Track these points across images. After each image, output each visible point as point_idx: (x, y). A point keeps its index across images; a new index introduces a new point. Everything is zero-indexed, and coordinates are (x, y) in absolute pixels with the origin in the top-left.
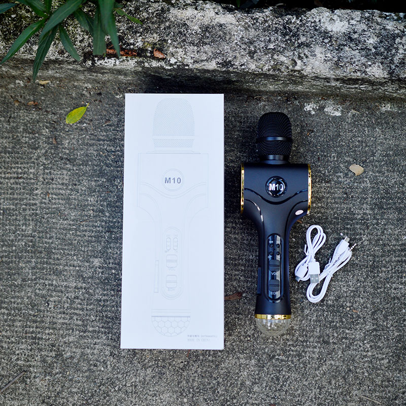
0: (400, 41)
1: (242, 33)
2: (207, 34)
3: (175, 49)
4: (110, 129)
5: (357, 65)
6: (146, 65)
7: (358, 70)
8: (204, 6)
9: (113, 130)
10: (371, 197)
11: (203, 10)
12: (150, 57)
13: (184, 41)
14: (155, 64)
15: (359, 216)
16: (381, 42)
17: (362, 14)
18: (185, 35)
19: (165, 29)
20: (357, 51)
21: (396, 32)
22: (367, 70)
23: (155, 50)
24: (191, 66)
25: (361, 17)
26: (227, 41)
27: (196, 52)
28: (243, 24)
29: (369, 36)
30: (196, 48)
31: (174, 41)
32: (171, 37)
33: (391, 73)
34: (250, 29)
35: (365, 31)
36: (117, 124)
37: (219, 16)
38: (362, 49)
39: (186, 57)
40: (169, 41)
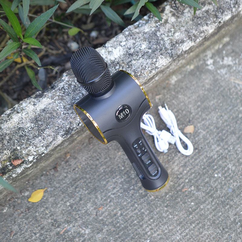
0: (160, 33)
1: (61, 104)
2: (40, 123)
3: (27, 150)
4: (18, 237)
5: (148, 68)
6: (14, 175)
7: (152, 70)
8: (22, 106)
9: (20, 235)
10: (212, 139)
11: (23, 110)
12: (12, 169)
13: (28, 139)
14: (19, 170)
15: (216, 156)
16: (150, 42)
17: (123, 35)
18: (25, 135)
19: (8, 142)
20: (141, 59)
21: (153, 30)
22: (157, 65)
23: (12, 162)
24: (45, 152)
25: (125, 37)
26: (56, 117)
27: (42, 141)
28: (57, 98)
29: (140, 45)
30: (40, 138)
31: (22, 145)
32: (17, 145)
33: (172, 56)
34: (65, 98)
35: (135, 43)
36: (20, 229)
37: (37, 105)
38: (142, 56)
39: (38, 149)
40: (18, 148)
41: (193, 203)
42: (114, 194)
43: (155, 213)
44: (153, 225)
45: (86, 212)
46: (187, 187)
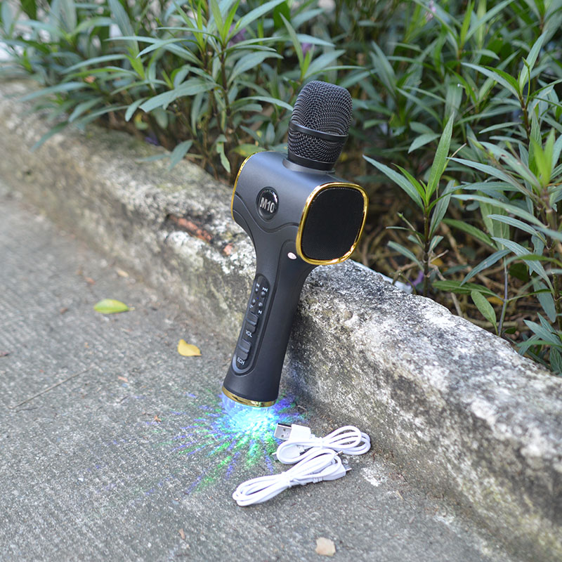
0: (500, 370)
4: (123, 336)
5: (418, 356)
6: (208, 253)
7: (415, 362)
9: (125, 339)
12: (218, 248)
14: (216, 257)
17: (483, 331)
20: (435, 347)
21: (506, 362)
25: (479, 332)
29: (466, 346)
35: (468, 340)
38: (443, 349)
41: (150, 545)
42: (183, 435)
43: (137, 490)
44: (112, 486)
45: (153, 403)
46: (188, 537)
